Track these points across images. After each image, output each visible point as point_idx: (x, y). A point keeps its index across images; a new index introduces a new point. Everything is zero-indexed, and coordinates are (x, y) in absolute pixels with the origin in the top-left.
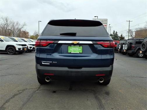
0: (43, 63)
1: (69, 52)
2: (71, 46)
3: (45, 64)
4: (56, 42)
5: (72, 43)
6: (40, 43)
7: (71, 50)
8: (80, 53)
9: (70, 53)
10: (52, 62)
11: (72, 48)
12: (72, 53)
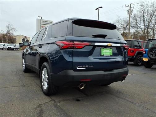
0: (77, 68)
1: (102, 54)
2: (103, 48)
3: (81, 68)
4: (93, 44)
5: (107, 45)
6: (74, 44)
7: (104, 52)
8: (111, 56)
9: (103, 56)
10: (89, 66)
11: (105, 50)
12: (104, 55)
